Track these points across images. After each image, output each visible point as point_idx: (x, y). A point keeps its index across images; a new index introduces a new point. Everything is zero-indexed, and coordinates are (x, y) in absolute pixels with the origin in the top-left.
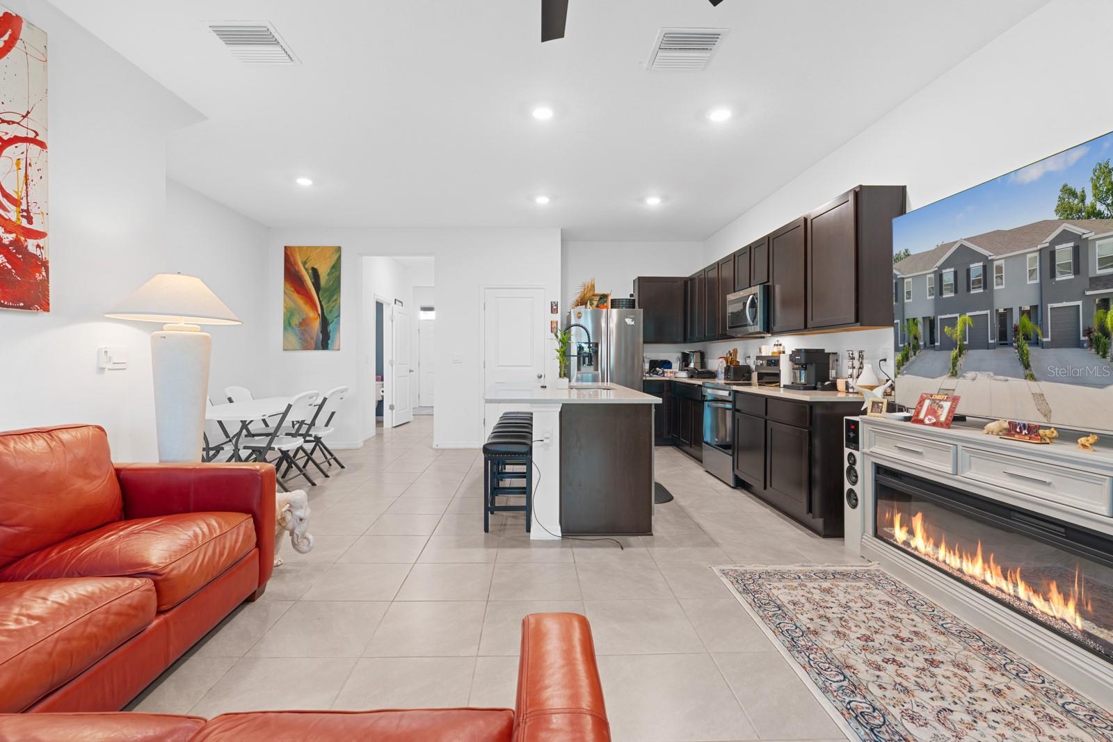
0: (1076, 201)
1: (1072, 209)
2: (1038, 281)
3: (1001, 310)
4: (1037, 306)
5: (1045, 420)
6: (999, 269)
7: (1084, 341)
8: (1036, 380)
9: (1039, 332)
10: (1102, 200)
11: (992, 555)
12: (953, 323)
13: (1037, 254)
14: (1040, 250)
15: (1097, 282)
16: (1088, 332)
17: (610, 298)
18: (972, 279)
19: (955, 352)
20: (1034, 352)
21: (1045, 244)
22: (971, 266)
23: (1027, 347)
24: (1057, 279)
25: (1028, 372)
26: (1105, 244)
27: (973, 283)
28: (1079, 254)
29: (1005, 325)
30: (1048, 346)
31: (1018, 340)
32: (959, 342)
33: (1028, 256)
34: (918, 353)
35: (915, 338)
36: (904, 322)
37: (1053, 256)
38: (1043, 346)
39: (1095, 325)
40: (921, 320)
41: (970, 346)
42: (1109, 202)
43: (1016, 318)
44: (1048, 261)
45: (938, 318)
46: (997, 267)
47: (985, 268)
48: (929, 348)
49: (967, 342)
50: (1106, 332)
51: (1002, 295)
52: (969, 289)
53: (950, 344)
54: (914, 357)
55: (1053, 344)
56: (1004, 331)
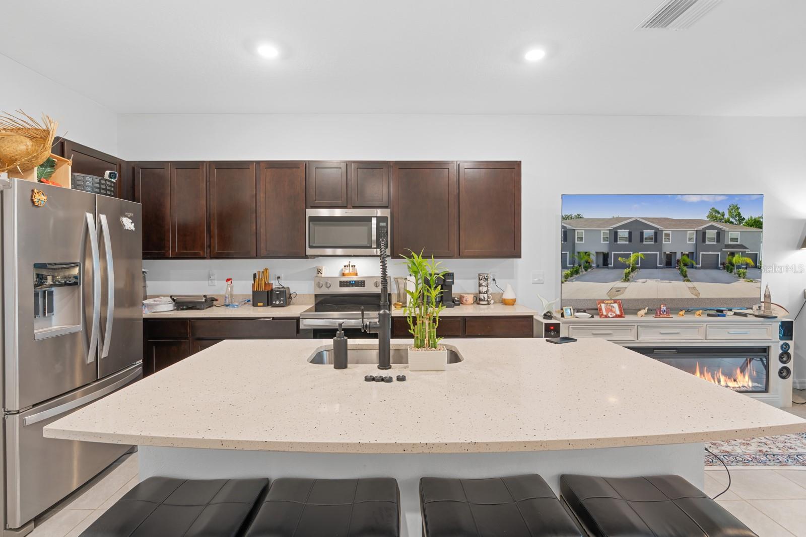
0: (719, 215)
1: (717, 218)
2: (695, 242)
3: (668, 253)
4: (693, 253)
5: (696, 297)
6: (667, 235)
7: (720, 267)
8: (690, 282)
9: (694, 262)
10: (733, 218)
12: (628, 256)
13: (695, 232)
14: (697, 231)
15: (728, 246)
16: (723, 264)
18: (645, 237)
19: (627, 270)
20: (690, 271)
21: (701, 228)
22: (644, 231)
23: (685, 268)
24: (706, 243)
25: (686, 279)
26: (734, 233)
27: (646, 239)
28: (720, 235)
29: (671, 259)
30: (699, 268)
31: (680, 266)
32: (631, 266)
33: (688, 232)
34: (589, 270)
35: (587, 262)
36: (573, 253)
37: (704, 234)
38: (696, 268)
39: (727, 261)
40: (595, 254)
41: (642, 267)
42: (737, 219)
43: (679, 257)
44: (701, 236)
45: (613, 253)
46: (665, 234)
47: (656, 233)
48: (601, 268)
49: (639, 266)
50: (732, 264)
51: (668, 246)
52: (642, 241)
53: (624, 266)
54: (585, 272)
55: (703, 268)
56: (670, 261)
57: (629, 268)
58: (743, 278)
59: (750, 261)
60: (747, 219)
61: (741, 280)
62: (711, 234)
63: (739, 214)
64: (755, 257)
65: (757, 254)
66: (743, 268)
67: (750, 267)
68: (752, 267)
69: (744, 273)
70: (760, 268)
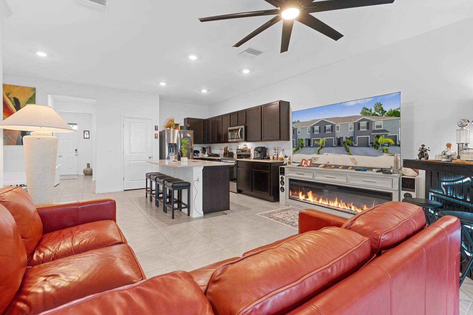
0: (368, 111)
1: (367, 113)
2: (353, 130)
3: (338, 137)
4: (352, 137)
5: (355, 165)
6: (338, 127)
7: (370, 146)
8: (352, 155)
9: (353, 143)
10: (377, 112)
11: (342, 200)
12: (319, 140)
13: (353, 124)
14: (354, 123)
15: (374, 131)
16: (372, 143)
17: (180, 125)
18: (327, 129)
19: (319, 148)
20: (351, 149)
21: (357, 121)
22: (326, 126)
23: (348, 147)
24: (360, 130)
25: (348, 153)
26: (378, 122)
27: (327, 130)
28: (369, 124)
29: (340, 141)
30: (356, 146)
31: (345, 145)
32: (321, 145)
33: (349, 124)
34: (303, 148)
35: (302, 144)
36: (297, 140)
37: (359, 124)
38: (354, 146)
39: (374, 142)
40: (305, 139)
41: (326, 146)
42: (380, 112)
43: (344, 140)
44: (358, 126)
45: (312, 139)
46: (337, 126)
47: (332, 127)
48: (307, 147)
49: (324, 145)
50: (378, 144)
51: (339, 134)
52: (325, 132)
53: (317, 146)
54: (301, 149)
55: (358, 146)
56: (339, 143)
57: (320, 147)
58: (387, 153)
59: (391, 141)
60: (387, 111)
61: (385, 154)
62: (363, 124)
63: (382, 109)
64: (395, 138)
65: (396, 136)
66: (386, 146)
67: (391, 145)
68: (393, 145)
69: (387, 150)
70: (399, 146)
